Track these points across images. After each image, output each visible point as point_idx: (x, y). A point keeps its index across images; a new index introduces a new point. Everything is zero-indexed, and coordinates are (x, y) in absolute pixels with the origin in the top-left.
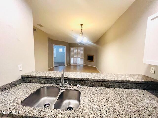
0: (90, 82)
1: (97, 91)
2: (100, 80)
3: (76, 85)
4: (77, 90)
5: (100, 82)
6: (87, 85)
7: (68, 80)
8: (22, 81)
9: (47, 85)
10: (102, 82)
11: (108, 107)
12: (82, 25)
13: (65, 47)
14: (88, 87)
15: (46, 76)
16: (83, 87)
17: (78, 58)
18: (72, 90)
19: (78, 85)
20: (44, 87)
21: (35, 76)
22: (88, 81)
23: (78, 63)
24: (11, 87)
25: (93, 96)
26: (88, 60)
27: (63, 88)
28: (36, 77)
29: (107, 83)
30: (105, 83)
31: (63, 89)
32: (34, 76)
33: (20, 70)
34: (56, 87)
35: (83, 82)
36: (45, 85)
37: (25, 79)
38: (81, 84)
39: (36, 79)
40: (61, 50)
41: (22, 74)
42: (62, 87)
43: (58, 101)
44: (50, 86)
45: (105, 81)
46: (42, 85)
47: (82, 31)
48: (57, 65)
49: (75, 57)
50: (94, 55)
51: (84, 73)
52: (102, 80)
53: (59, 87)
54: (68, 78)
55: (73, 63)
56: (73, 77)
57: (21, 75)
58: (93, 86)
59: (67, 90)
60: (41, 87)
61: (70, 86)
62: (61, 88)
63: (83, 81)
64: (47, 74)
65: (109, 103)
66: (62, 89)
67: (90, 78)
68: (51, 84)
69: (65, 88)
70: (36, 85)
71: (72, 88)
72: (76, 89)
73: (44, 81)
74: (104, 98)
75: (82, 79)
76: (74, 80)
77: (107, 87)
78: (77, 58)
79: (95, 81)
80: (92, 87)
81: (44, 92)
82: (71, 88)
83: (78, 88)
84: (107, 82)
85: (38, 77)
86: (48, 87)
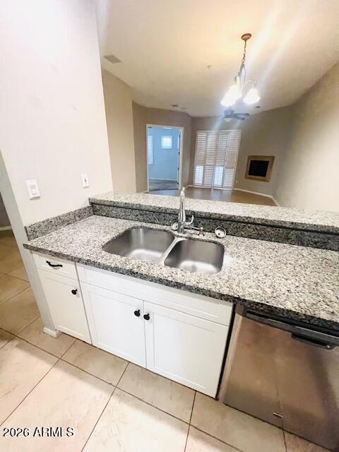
0: (253, 226)
1: (271, 250)
2: (285, 223)
3: (212, 231)
4: (214, 242)
5: (281, 230)
6: (243, 233)
7: (193, 217)
8: (92, 212)
9: (144, 224)
10: (289, 231)
11: (297, 284)
12: (246, 37)
13: (181, 130)
14: (246, 239)
15: (141, 203)
16: (232, 237)
17: (217, 168)
18: (203, 241)
19: (217, 232)
20: (137, 228)
21: (118, 203)
22: (248, 223)
23: (218, 182)
24: (76, 220)
25: (256, 258)
26: (250, 174)
27: (180, 234)
28: (119, 205)
29: (306, 233)
30: (299, 232)
31: (181, 237)
32: (114, 203)
33: (85, 186)
34: (165, 231)
35: (232, 225)
36: (139, 224)
37: (96, 208)
38: (226, 229)
39: (119, 209)
40: (167, 142)
41: (91, 197)
42: (179, 232)
43: (167, 260)
44: (151, 227)
45: (300, 227)
46: (133, 224)
47: (243, 66)
48: (156, 187)
49: (207, 163)
50: (273, 158)
51: (236, 205)
52: (292, 223)
53: (170, 232)
54: (194, 213)
55: (201, 182)
56: (206, 211)
57: (89, 199)
58: (260, 237)
59: (190, 238)
60: (132, 228)
61: (198, 232)
62: (176, 233)
63: (234, 221)
64: (143, 200)
65: (302, 277)
66: (178, 236)
67: (254, 217)
68: (152, 223)
69: (186, 235)
70: (121, 221)
71: (201, 237)
72: (213, 239)
73: (137, 215)
74: (289, 265)
75: (231, 217)
76: (210, 218)
77: (302, 244)
78: (215, 165)
79: (268, 226)
80: (255, 240)
81: (138, 237)
82: (201, 235)
83: (217, 237)
84: (307, 231)
85: (122, 205)
86: (147, 230)
